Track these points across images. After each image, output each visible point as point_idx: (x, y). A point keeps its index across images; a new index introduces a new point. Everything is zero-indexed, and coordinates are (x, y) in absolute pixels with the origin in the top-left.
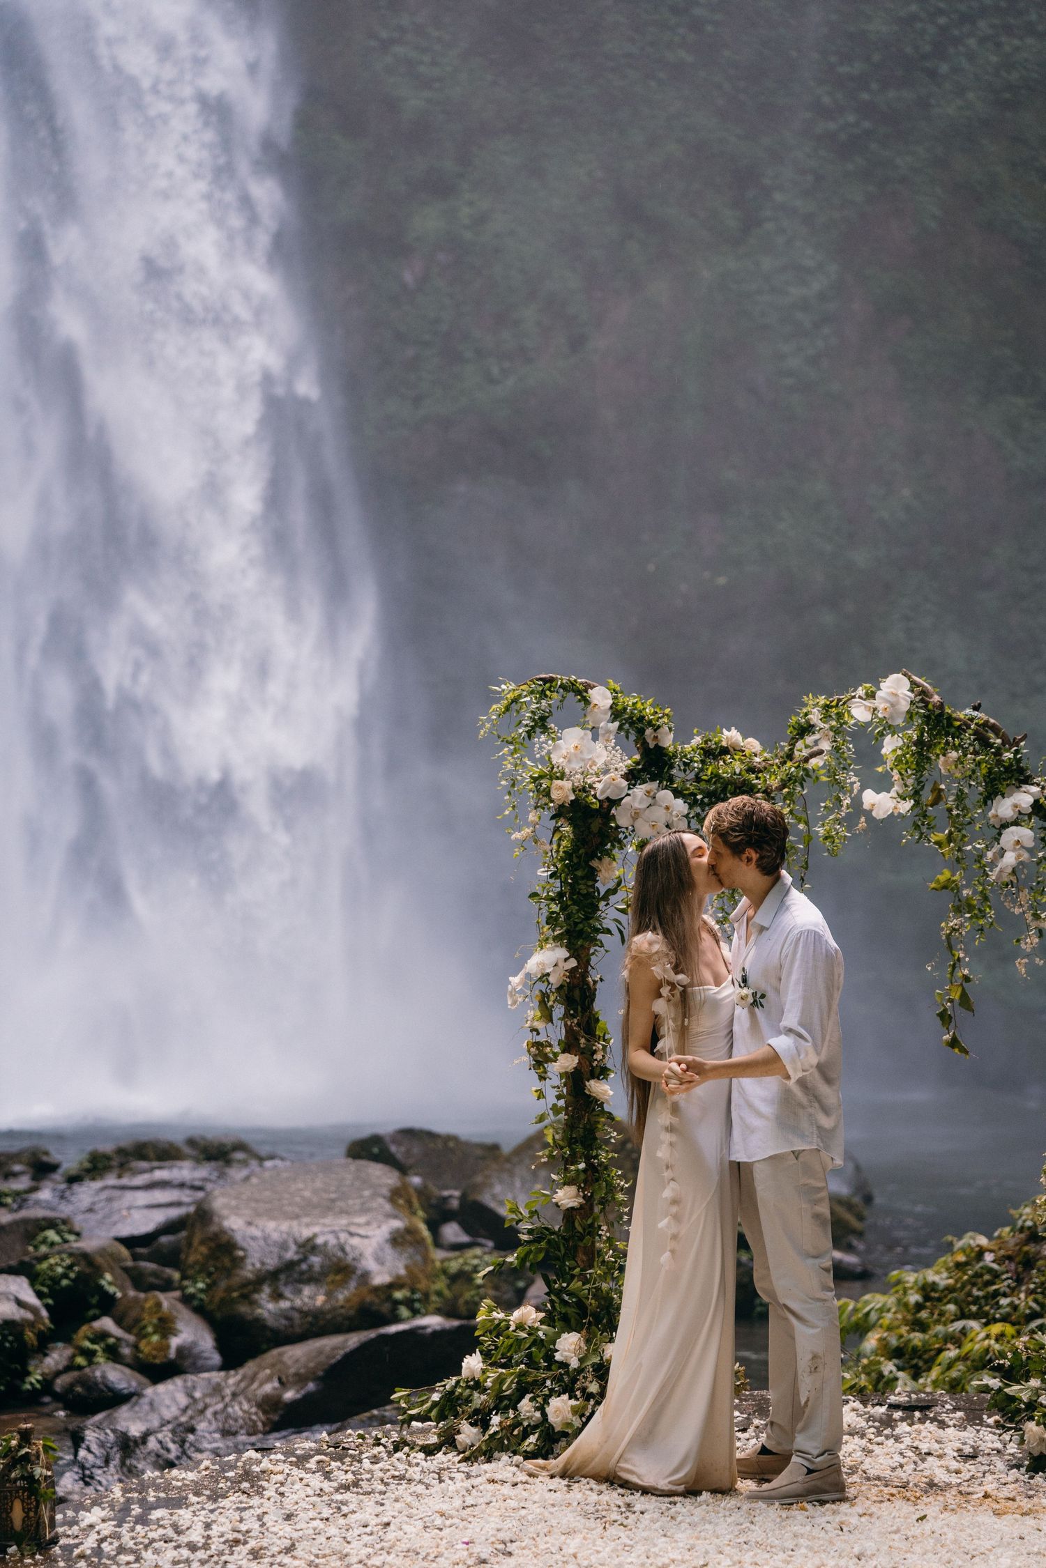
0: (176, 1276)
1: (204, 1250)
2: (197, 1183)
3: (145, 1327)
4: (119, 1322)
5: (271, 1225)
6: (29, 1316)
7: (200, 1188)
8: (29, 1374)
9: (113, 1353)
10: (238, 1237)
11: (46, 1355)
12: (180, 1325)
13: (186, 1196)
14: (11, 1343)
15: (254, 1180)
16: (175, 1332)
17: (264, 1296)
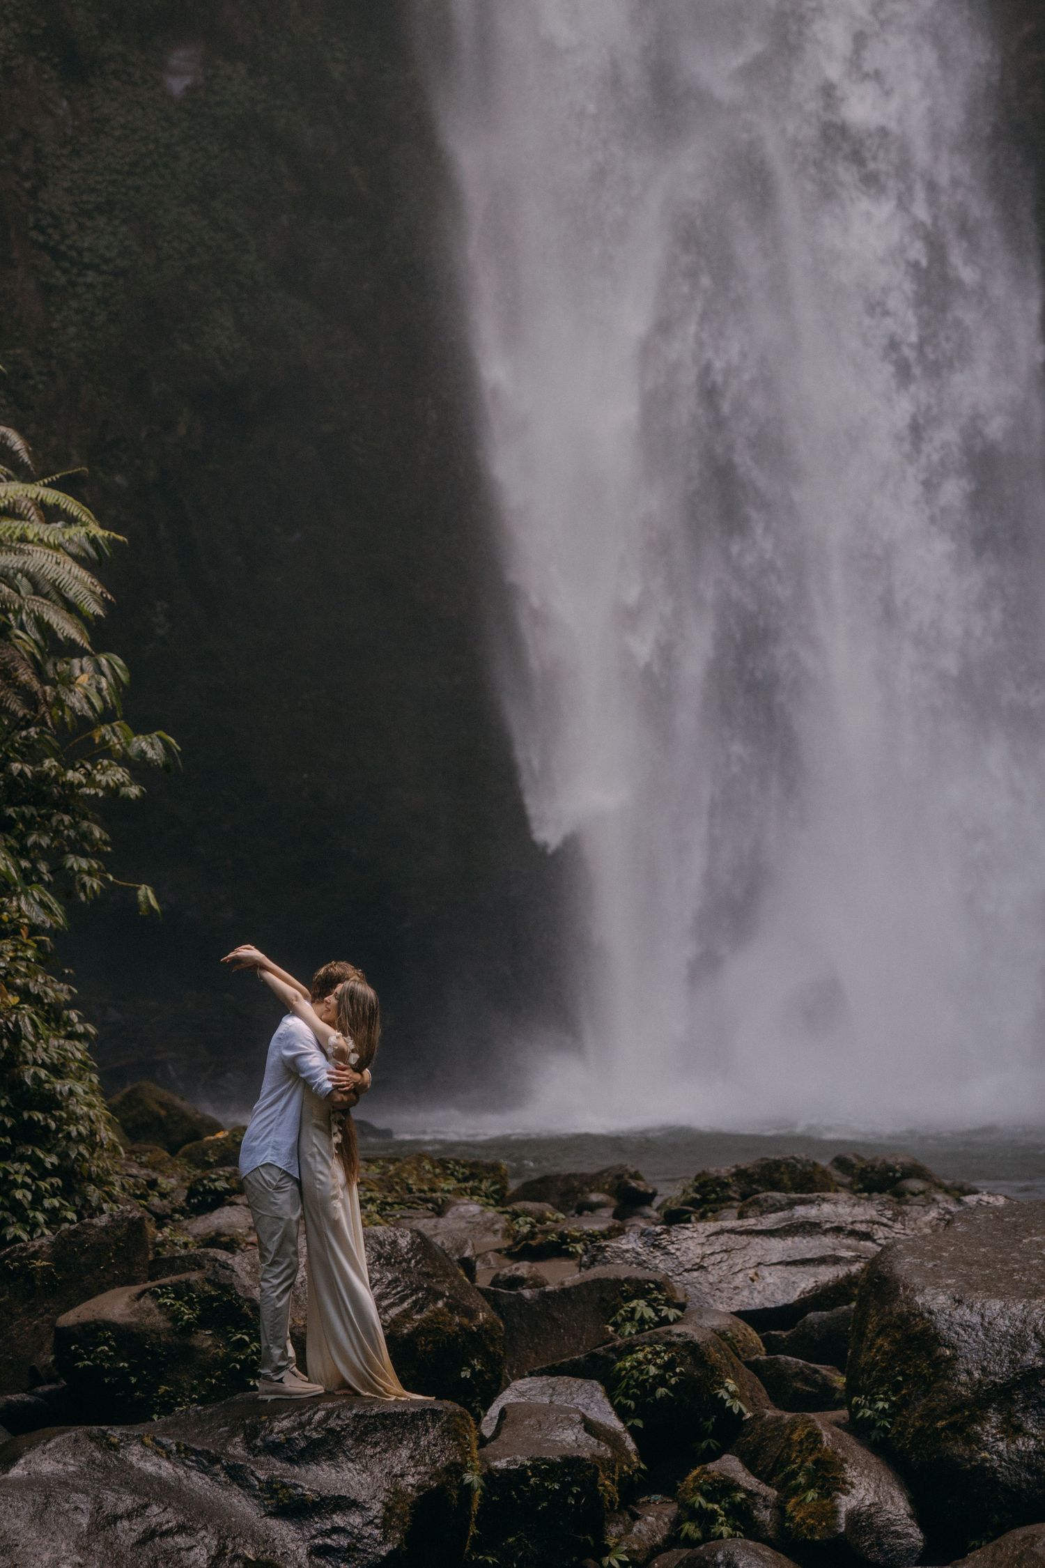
0: (840, 1381)
1: (884, 1343)
2: (863, 1228)
3: (794, 1474)
4: (750, 1464)
5: (996, 1305)
6: (605, 1451)
7: (867, 1236)
8: (607, 1551)
9: (743, 1518)
10: (942, 1325)
11: (635, 1517)
12: (851, 1474)
13: (844, 1247)
14: (577, 1497)
15: (960, 1227)
16: (844, 1487)
17: (990, 1427)
